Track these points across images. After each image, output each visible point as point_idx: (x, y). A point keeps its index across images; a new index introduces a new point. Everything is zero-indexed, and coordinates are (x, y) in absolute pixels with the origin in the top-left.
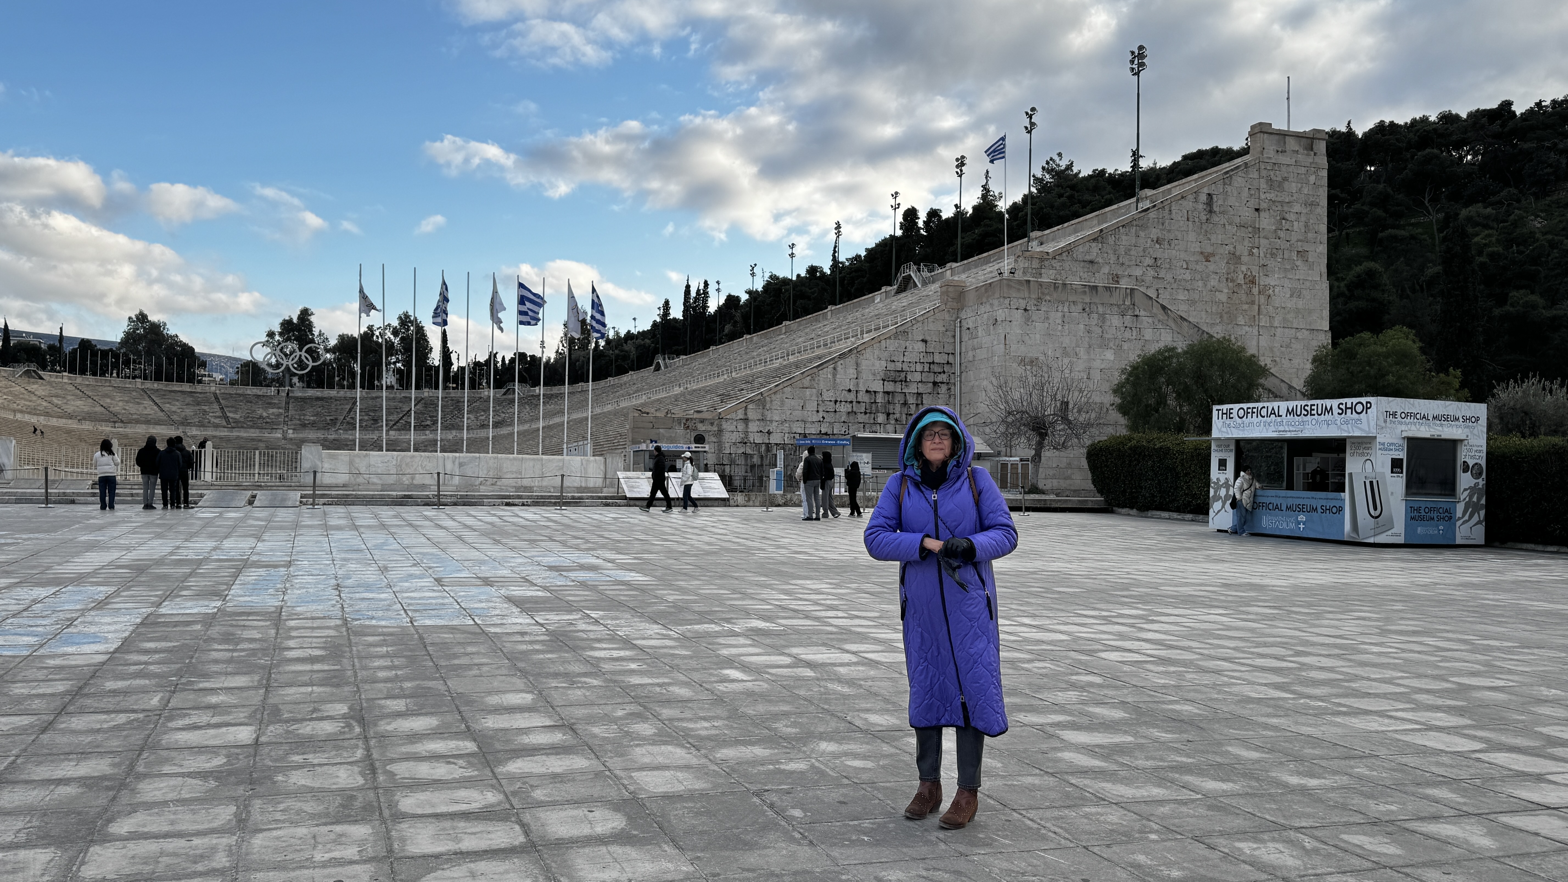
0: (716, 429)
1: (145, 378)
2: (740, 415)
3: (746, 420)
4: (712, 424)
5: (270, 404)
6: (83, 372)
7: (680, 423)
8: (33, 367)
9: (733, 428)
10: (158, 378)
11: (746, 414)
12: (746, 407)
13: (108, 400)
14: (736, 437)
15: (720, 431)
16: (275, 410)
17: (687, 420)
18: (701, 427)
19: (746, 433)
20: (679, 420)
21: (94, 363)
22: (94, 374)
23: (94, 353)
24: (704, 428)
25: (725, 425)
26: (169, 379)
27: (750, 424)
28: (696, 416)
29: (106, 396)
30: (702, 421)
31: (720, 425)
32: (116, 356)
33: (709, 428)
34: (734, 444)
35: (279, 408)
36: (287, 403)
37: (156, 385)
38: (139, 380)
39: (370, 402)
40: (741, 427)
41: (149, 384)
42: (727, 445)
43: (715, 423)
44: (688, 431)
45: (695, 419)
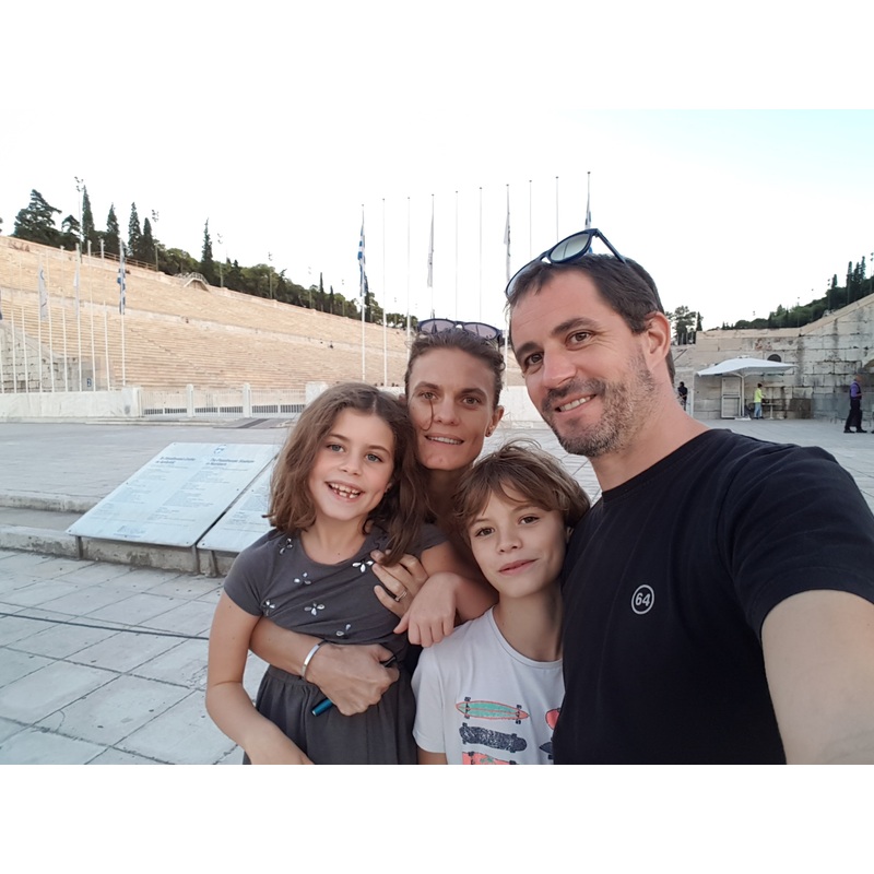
0: (796, 347)
4: (791, 342)
7: (751, 343)
9: (819, 346)
11: (836, 329)
12: (836, 321)
14: (822, 356)
15: (801, 350)
17: (760, 340)
18: (776, 346)
19: (835, 350)
20: (750, 340)
24: (780, 348)
25: (807, 343)
27: (841, 339)
28: (771, 335)
30: (778, 340)
31: (800, 343)
33: (787, 347)
34: (819, 363)
40: (829, 343)
42: (809, 365)
43: (795, 341)
44: (761, 352)
45: (770, 338)
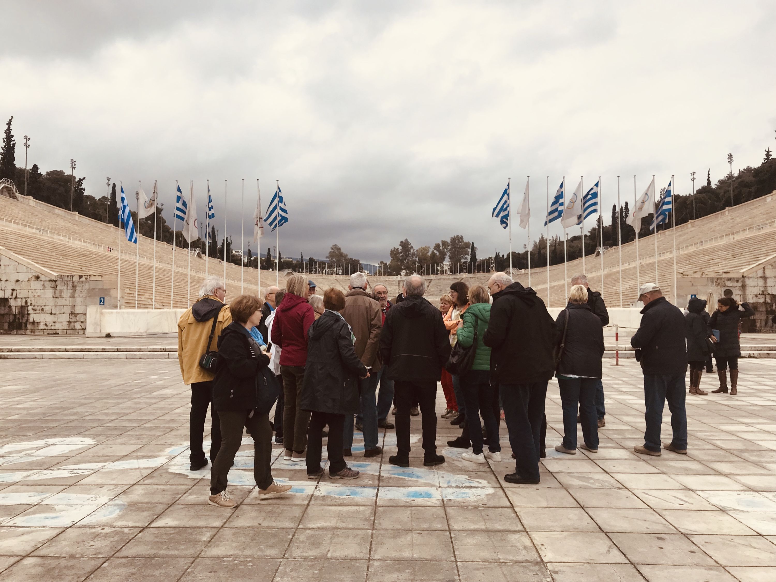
0: (740, 285)
1: (337, 274)
2: (760, 273)
3: (764, 278)
4: (737, 281)
5: (391, 284)
6: (311, 271)
7: (712, 282)
8: (290, 271)
9: (755, 284)
10: (343, 274)
11: (764, 273)
12: (764, 268)
13: (322, 285)
14: (757, 291)
15: (744, 287)
16: (395, 287)
17: (718, 279)
18: (729, 284)
19: (766, 287)
20: (712, 279)
21: (315, 268)
22: (315, 273)
23: (315, 262)
24: (731, 285)
25: (748, 282)
26: (347, 274)
27: (768, 281)
28: (725, 276)
29: (321, 283)
30: (729, 279)
31: (744, 282)
32: (324, 263)
33: (736, 284)
34: (756, 296)
35: (396, 285)
36: (399, 283)
37: (342, 277)
38: (334, 275)
39: (438, 281)
40: (761, 282)
41: (338, 276)
42: (750, 297)
43: (740, 281)
44: (719, 287)
45: (724, 278)
